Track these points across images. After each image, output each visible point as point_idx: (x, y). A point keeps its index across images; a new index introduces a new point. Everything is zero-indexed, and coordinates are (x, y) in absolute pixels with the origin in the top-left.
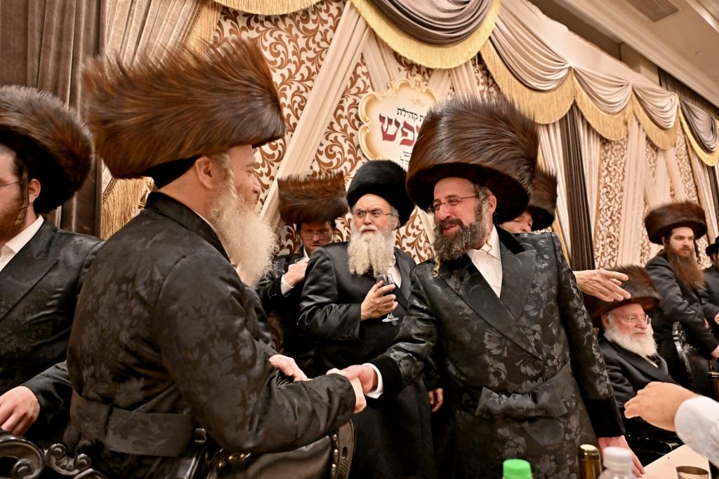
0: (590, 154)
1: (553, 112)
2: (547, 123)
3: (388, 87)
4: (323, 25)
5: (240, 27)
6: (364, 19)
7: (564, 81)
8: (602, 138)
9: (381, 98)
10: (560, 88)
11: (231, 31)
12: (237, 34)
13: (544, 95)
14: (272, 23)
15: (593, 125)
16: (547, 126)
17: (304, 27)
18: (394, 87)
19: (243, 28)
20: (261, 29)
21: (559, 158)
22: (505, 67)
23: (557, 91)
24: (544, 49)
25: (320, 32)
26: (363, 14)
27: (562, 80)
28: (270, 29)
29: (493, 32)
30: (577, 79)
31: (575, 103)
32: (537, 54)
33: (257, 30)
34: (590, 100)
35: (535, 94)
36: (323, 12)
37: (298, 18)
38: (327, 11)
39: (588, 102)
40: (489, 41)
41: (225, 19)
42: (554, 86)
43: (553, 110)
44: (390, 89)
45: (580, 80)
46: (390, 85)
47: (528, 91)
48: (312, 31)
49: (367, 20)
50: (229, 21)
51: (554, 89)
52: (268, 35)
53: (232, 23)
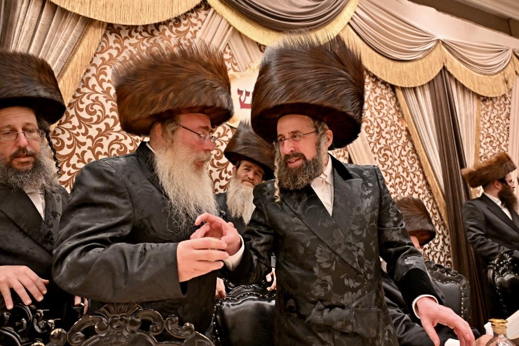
0: (466, 110)
1: (420, 78)
2: (413, 86)
3: (247, 68)
4: (193, 27)
5: (123, 37)
6: (226, 20)
7: (431, 51)
8: (479, 96)
9: (239, 77)
10: (427, 57)
11: (115, 42)
12: (120, 43)
13: (409, 64)
14: (148, 33)
15: (467, 85)
16: (414, 89)
17: (176, 30)
18: (252, 68)
19: (126, 38)
20: (140, 37)
21: (429, 115)
22: (365, 45)
23: (424, 60)
24: (407, 27)
25: (191, 32)
26: (225, 17)
27: (429, 51)
28: (146, 37)
29: (352, 19)
30: (446, 47)
31: (444, 68)
32: (400, 32)
33: (137, 38)
34: (462, 65)
35: (399, 64)
36: (193, 18)
37: (171, 24)
38: (196, 17)
39: (460, 67)
40: (349, 27)
41: (111, 34)
42: (421, 56)
43: (419, 75)
44: (248, 70)
45: (450, 49)
46: (248, 66)
47: (391, 63)
48: (183, 32)
49: (229, 20)
50: (113, 35)
51: (421, 59)
52: (145, 42)
53: (116, 36)
